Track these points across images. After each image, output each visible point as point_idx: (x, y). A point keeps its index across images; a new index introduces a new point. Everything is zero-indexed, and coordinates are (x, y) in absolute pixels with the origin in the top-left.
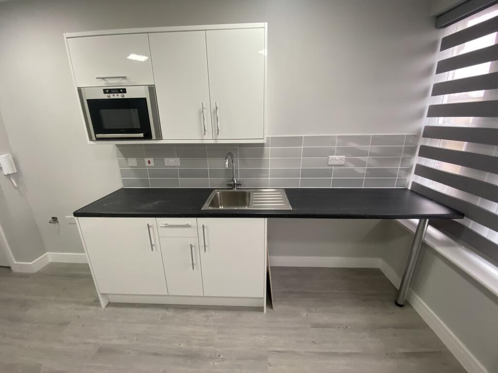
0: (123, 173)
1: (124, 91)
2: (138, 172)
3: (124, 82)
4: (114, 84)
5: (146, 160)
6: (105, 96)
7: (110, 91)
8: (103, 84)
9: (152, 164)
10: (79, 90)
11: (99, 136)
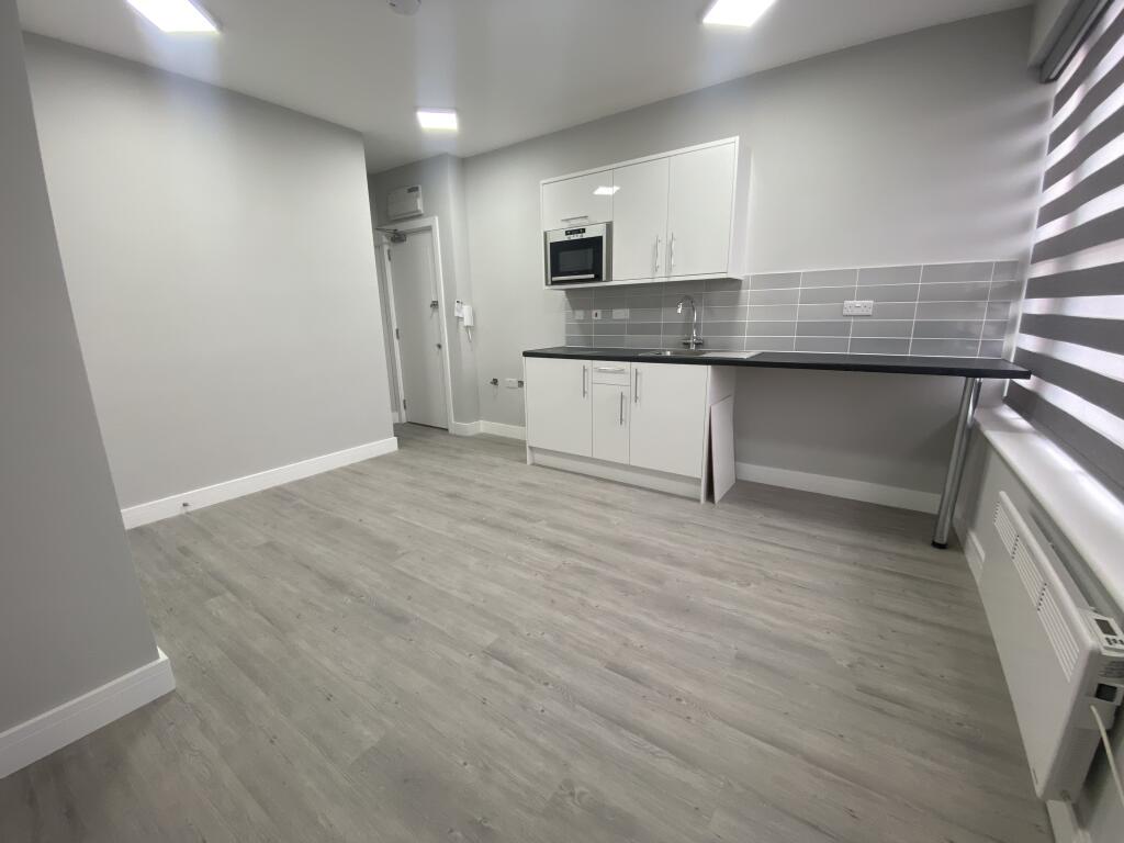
0: (569, 329)
1: (584, 230)
2: (584, 327)
3: (585, 221)
4: (576, 225)
5: (594, 312)
6: (566, 238)
7: (572, 232)
8: (567, 226)
9: (599, 317)
10: (545, 234)
11: (555, 279)
